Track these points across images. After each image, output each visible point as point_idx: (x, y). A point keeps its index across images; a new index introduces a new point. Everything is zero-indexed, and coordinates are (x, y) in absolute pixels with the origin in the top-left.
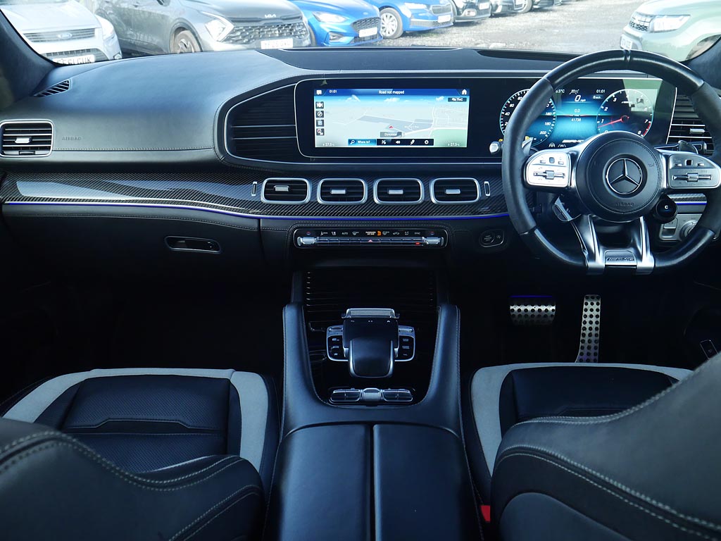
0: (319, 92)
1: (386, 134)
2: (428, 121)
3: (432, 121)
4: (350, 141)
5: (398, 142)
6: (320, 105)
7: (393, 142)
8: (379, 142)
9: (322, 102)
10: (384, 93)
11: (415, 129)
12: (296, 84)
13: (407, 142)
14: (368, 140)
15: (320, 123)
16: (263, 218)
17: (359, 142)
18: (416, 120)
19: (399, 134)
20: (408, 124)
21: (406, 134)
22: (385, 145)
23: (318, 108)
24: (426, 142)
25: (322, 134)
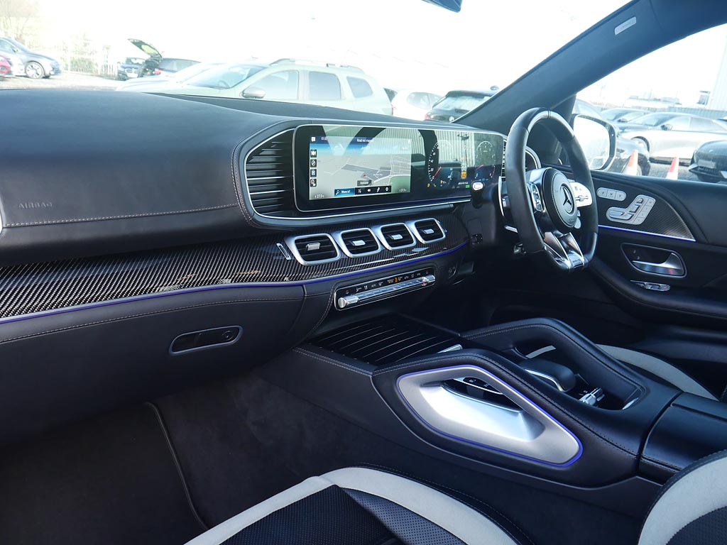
0: (313, 139)
1: (362, 183)
2: (387, 169)
3: (390, 169)
4: (336, 191)
5: (369, 190)
6: (313, 153)
7: (365, 191)
8: (356, 191)
9: (316, 150)
10: (361, 141)
11: (380, 177)
12: (295, 129)
13: (374, 190)
14: (348, 190)
15: (313, 173)
16: (306, 284)
17: (343, 192)
18: (381, 168)
19: (370, 182)
20: (375, 171)
21: (375, 182)
22: (360, 194)
23: (312, 156)
24: (387, 189)
25: (314, 185)
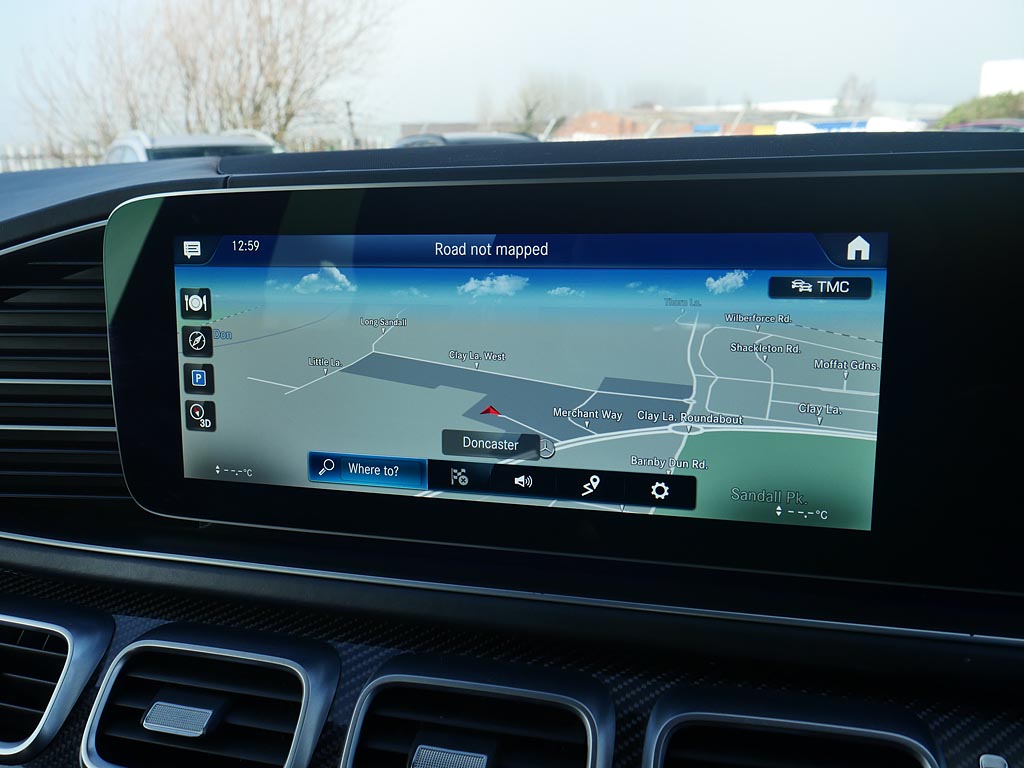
0: (192, 248)
1: (467, 443)
3: (686, 391)
4: (316, 462)
6: (196, 303)
7: (500, 478)
8: (437, 474)
10: (456, 251)
13: (568, 481)
14: (388, 462)
15: (198, 377)
17: (353, 468)
18: (608, 384)
19: (529, 443)
20: (570, 397)
21: (561, 445)
22: (457, 488)
23: (189, 314)
24: (660, 491)
25: (206, 423)
